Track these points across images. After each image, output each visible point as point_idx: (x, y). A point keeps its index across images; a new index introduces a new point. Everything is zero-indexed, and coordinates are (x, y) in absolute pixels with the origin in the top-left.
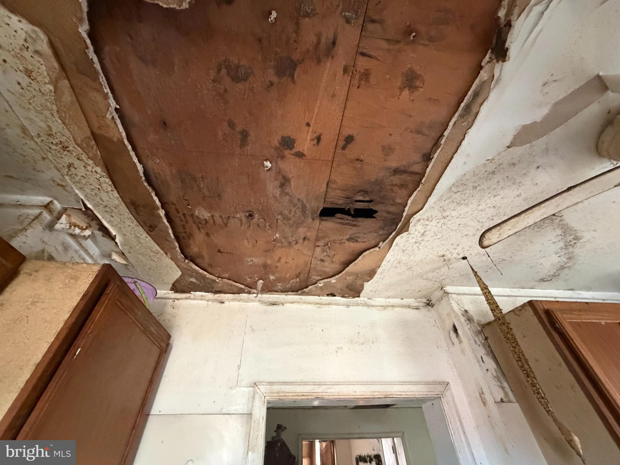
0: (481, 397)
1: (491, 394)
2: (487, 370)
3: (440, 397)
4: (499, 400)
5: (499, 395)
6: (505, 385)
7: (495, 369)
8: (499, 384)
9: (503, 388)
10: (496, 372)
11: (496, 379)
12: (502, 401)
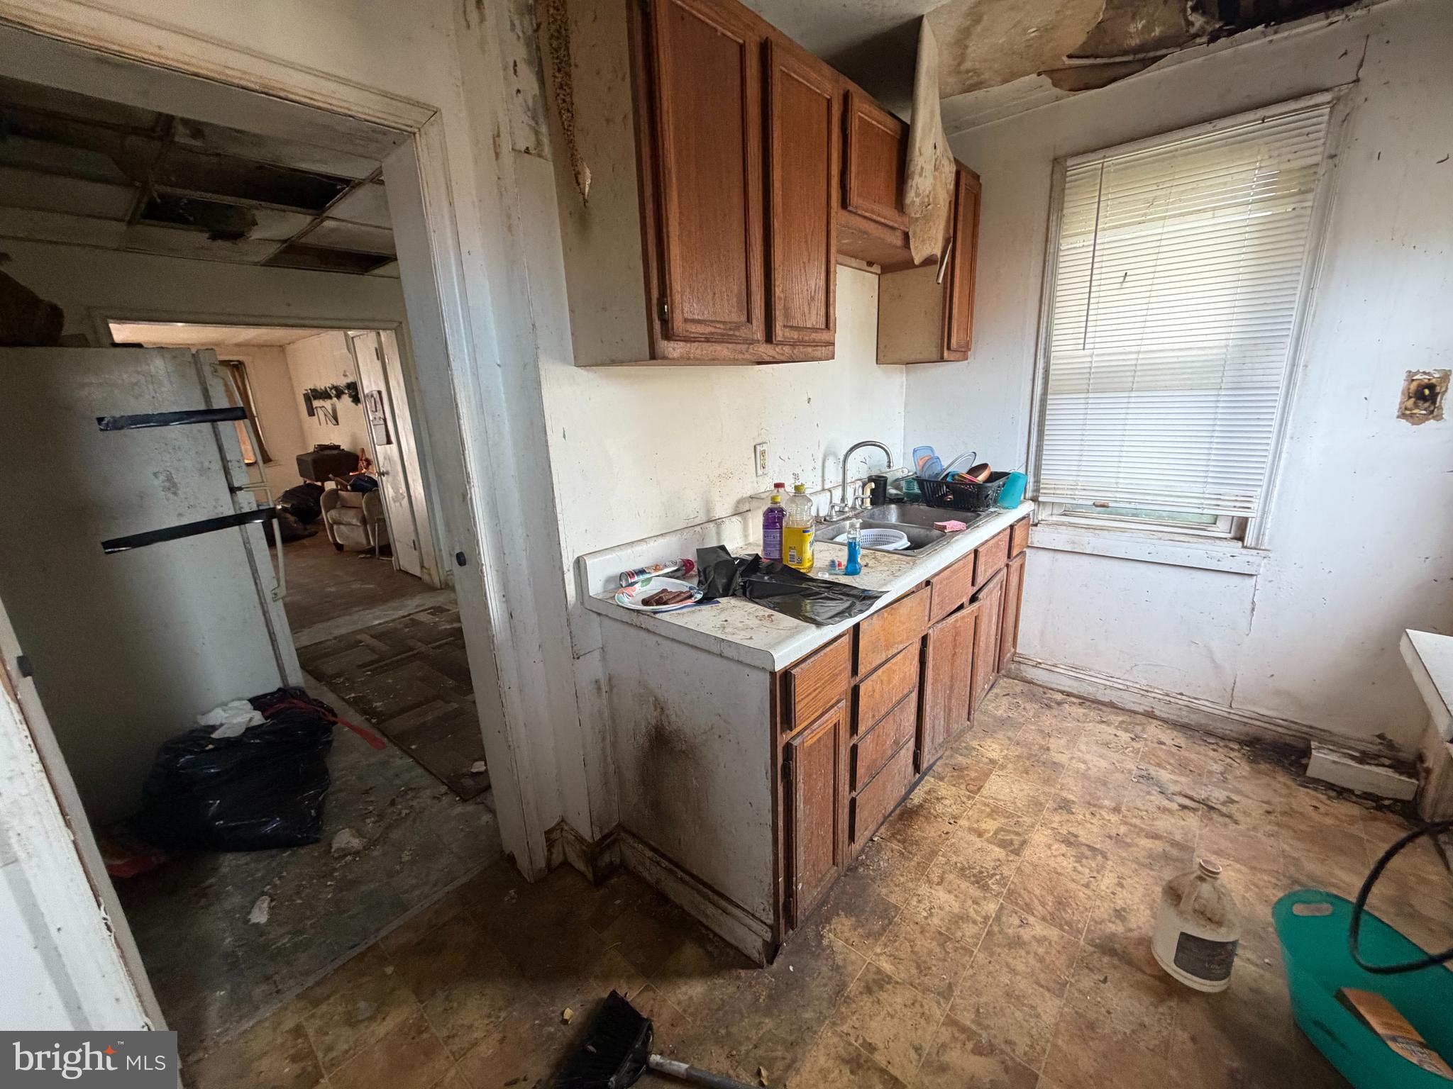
0: (494, 141)
1: (511, 134)
2: (518, 91)
3: (414, 134)
4: (523, 149)
5: (525, 139)
6: (544, 129)
7: (535, 96)
8: (532, 123)
9: (537, 133)
10: (535, 102)
11: (529, 113)
12: (527, 151)
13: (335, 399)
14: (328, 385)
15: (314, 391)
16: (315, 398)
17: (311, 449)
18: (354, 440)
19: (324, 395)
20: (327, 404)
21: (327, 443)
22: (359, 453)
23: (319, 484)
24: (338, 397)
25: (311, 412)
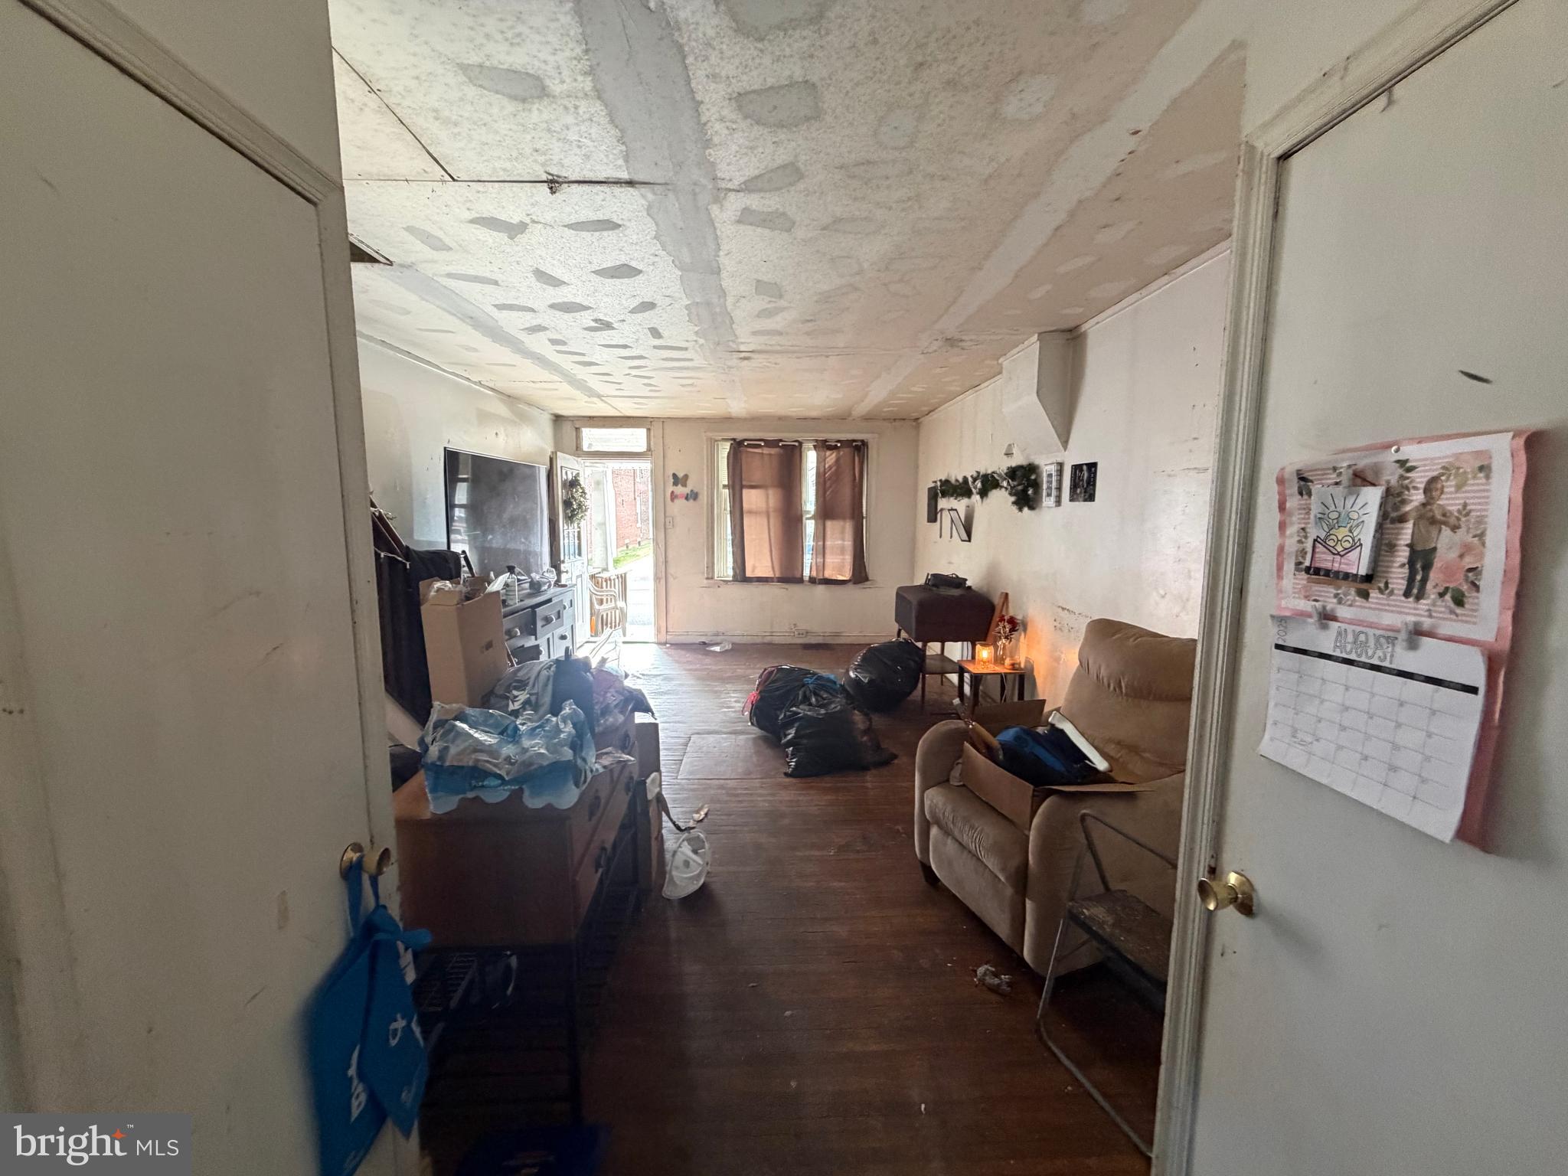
13: (976, 498)
14: (970, 473)
15: (946, 483)
16: (944, 494)
17: (920, 580)
18: (992, 571)
19: (961, 489)
20: (961, 505)
21: (946, 571)
22: (997, 600)
23: (919, 645)
24: (983, 493)
25: (933, 516)
